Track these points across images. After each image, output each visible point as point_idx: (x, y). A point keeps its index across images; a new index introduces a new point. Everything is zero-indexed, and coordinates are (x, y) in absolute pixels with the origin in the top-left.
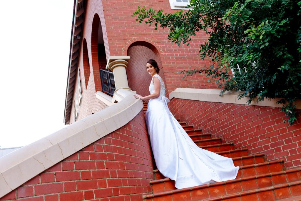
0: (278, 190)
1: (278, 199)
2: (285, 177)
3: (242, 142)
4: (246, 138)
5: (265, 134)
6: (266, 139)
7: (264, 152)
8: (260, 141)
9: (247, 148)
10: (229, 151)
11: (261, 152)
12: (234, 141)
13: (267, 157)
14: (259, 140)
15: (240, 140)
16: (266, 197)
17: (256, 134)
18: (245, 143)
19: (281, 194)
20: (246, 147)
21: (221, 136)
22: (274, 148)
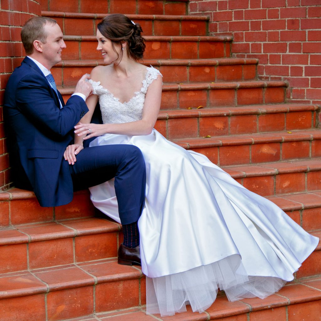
0: (284, 176)
1: (278, 193)
2: (309, 147)
3: (250, 43)
4: (262, 37)
5: (302, 43)
6: (302, 53)
7: (288, 79)
8: (288, 53)
9: (257, 60)
10: (217, 61)
11: (282, 77)
12: (236, 34)
13: (291, 91)
14: (288, 51)
15: (249, 38)
16: (257, 187)
17: (285, 36)
18: (256, 48)
19: (286, 184)
20: (255, 56)
21: (211, 13)
22: (310, 77)
